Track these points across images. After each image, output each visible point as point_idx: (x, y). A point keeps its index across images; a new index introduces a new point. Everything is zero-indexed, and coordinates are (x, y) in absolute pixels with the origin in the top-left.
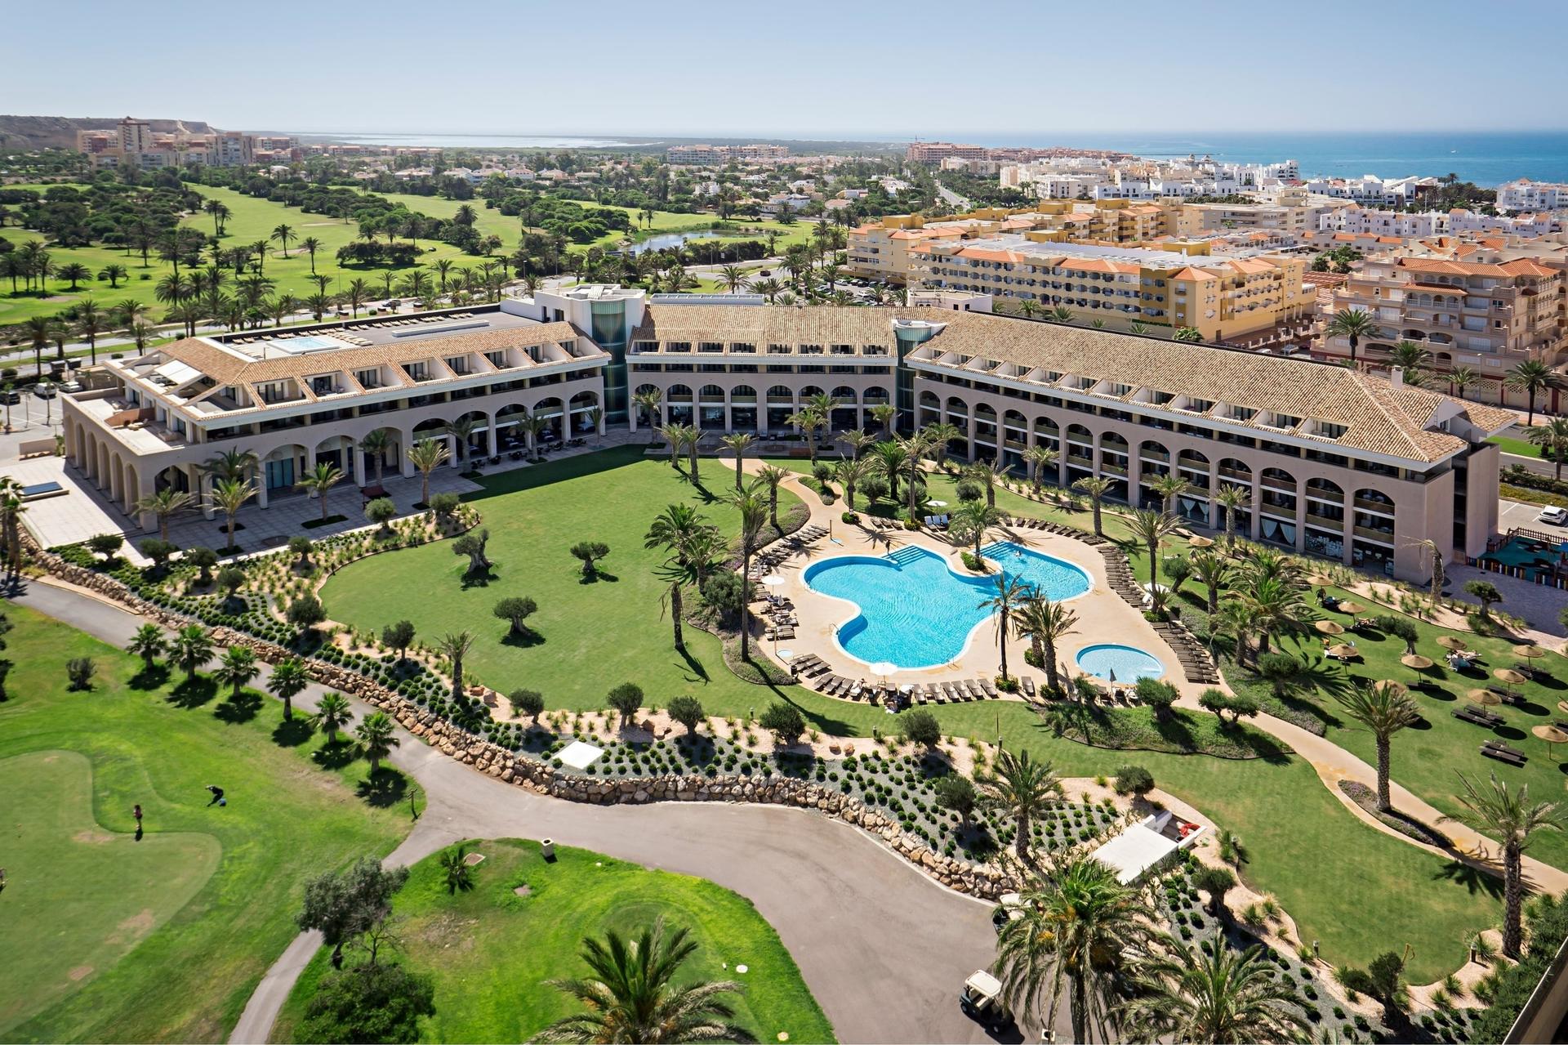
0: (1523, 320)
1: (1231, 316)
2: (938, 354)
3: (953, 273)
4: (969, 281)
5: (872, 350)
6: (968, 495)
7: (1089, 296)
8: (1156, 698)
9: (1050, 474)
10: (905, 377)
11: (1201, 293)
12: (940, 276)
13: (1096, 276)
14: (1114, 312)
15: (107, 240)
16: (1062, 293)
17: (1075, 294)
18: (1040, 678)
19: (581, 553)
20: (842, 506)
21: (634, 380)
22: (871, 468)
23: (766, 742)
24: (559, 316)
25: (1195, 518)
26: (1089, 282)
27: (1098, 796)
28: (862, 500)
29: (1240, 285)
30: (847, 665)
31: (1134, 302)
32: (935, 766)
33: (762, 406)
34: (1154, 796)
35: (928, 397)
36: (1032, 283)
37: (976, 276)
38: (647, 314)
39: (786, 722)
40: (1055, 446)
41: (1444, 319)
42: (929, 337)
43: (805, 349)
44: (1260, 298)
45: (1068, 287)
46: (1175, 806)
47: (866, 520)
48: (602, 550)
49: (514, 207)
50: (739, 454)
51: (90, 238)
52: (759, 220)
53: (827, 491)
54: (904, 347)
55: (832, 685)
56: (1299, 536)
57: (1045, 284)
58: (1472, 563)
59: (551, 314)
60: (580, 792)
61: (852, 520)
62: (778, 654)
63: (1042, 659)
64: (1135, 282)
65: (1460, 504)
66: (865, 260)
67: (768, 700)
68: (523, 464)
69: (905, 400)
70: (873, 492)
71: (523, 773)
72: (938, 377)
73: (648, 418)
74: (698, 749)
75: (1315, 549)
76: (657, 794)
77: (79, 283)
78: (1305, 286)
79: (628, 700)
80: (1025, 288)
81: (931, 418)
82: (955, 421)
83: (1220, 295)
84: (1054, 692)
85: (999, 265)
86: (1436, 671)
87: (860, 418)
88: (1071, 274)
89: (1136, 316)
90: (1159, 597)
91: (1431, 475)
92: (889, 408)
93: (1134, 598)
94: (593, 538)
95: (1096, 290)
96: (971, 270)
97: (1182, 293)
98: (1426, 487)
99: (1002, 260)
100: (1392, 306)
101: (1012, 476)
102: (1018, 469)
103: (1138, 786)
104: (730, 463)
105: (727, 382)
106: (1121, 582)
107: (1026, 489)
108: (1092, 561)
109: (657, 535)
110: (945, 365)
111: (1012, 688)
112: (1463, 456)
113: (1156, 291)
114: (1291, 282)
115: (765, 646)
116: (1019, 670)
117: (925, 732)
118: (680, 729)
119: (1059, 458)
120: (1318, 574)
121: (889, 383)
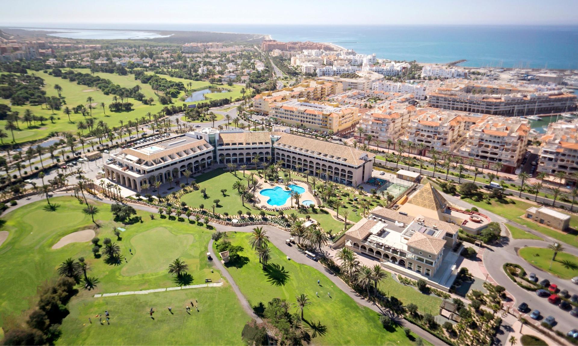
0: (392, 128)
1: (341, 125)
2: (280, 144)
3: (280, 113)
4: (284, 116)
5: (266, 143)
6: (286, 176)
7: (311, 120)
8: (312, 207)
9: (300, 170)
10: (273, 149)
11: (334, 120)
12: (277, 114)
13: (313, 115)
14: (317, 125)
15: (31, 102)
16: (305, 119)
17: (308, 120)
18: (297, 206)
19: (222, 191)
20: (264, 179)
21: (218, 153)
22: (268, 171)
23: (260, 217)
24: (201, 138)
25: (324, 178)
26: (311, 117)
27: (303, 219)
28: (267, 178)
29: (343, 117)
30: (269, 206)
31: (321, 122)
32: (283, 218)
33: (245, 157)
34: (310, 219)
35: (278, 154)
36: (298, 116)
37: (286, 114)
38: (220, 137)
39: (263, 214)
40: (301, 164)
41: (378, 128)
42: (278, 140)
43: (253, 144)
44: (348, 120)
45: (307, 118)
46: (313, 220)
47: (268, 181)
48: (226, 191)
49: (145, 80)
50: (244, 169)
51: (24, 102)
52: (222, 84)
53: (260, 176)
54: (273, 142)
55: (267, 209)
56: (339, 180)
57: (301, 117)
58: (364, 183)
59: (199, 137)
60: (236, 225)
61: (266, 182)
62: (259, 205)
63: (297, 203)
64: (321, 117)
65: (363, 172)
66: (258, 107)
67: (259, 212)
68: (200, 174)
69: (273, 154)
70: (269, 176)
71: (228, 224)
72: (280, 149)
73: (221, 161)
74: (251, 219)
75: (342, 183)
76: (247, 225)
77: (44, 122)
78: (359, 114)
79: (240, 213)
80: (297, 118)
81: (278, 158)
82: (283, 159)
83: (339, 120)
84: (299, 208)
85: (291, 111)
86: (352, 201)
87: (264, 159)
88: (307, 114)
89: (321, 126)
90: (315, 192)
91: (359, 167)
92: (269, 157)
93: (311, 192)
94: (224, 189)
95: (313, 119)
96: (285, 112)
97: (330, 120)
98: (357, 170)
99: (292, 110)
100: (369, 125)
101: (294, 171)
102: (294, 169)
103: (308, 218)
104: (242, 172)
105: (238, 152)
106: (310, 190)
107: (296, 173)
108: (305, 186)
109: (235, 187)
110: (281, 147)
111: (293, 208)
112: (364, 163)
113: (325, 119)
114: (356, 114)
115: (257, 205)
116: (294, 205)
117: (282, 213)
118: (248, 216)
119: (302, 166)
120: (340, 186)
121: (270, 151)
